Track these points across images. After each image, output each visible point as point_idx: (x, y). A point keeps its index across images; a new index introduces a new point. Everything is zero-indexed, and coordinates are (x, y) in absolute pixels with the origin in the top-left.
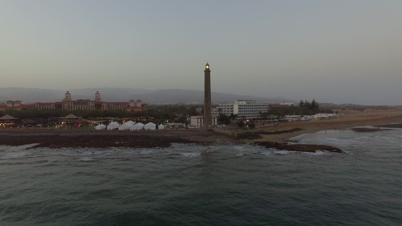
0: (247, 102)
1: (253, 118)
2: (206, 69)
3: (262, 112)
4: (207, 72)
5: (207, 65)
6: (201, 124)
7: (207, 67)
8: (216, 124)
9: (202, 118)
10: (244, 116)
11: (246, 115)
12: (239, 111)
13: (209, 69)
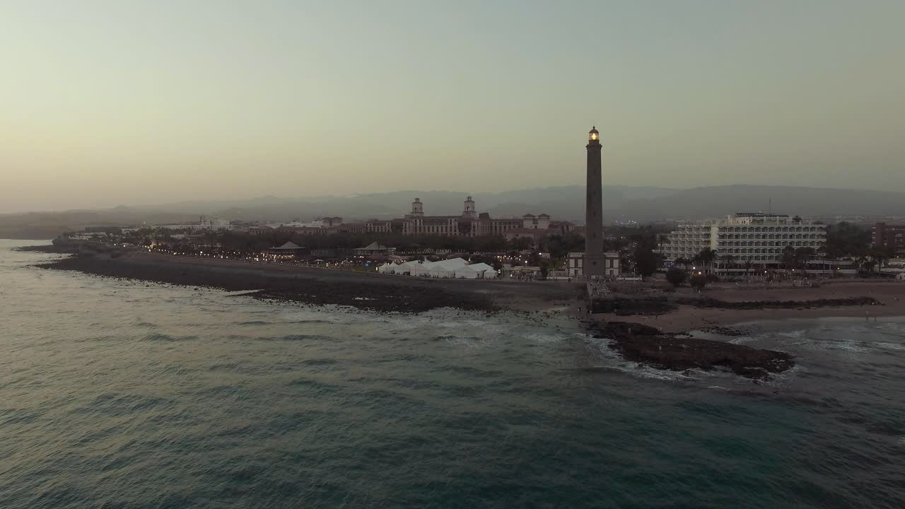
0: (754, 220)
1: (768, 262)
2: (591, 141)
3: (795, 247)
4: (594, 149)
5: (594, 131)
6: (576, 272)
7: (594, 137)
8: (616, 272)
9: (580, 258)
10: (730, 258)
11: (734, 255)
12: (723, 243)
13: (597, 141)
